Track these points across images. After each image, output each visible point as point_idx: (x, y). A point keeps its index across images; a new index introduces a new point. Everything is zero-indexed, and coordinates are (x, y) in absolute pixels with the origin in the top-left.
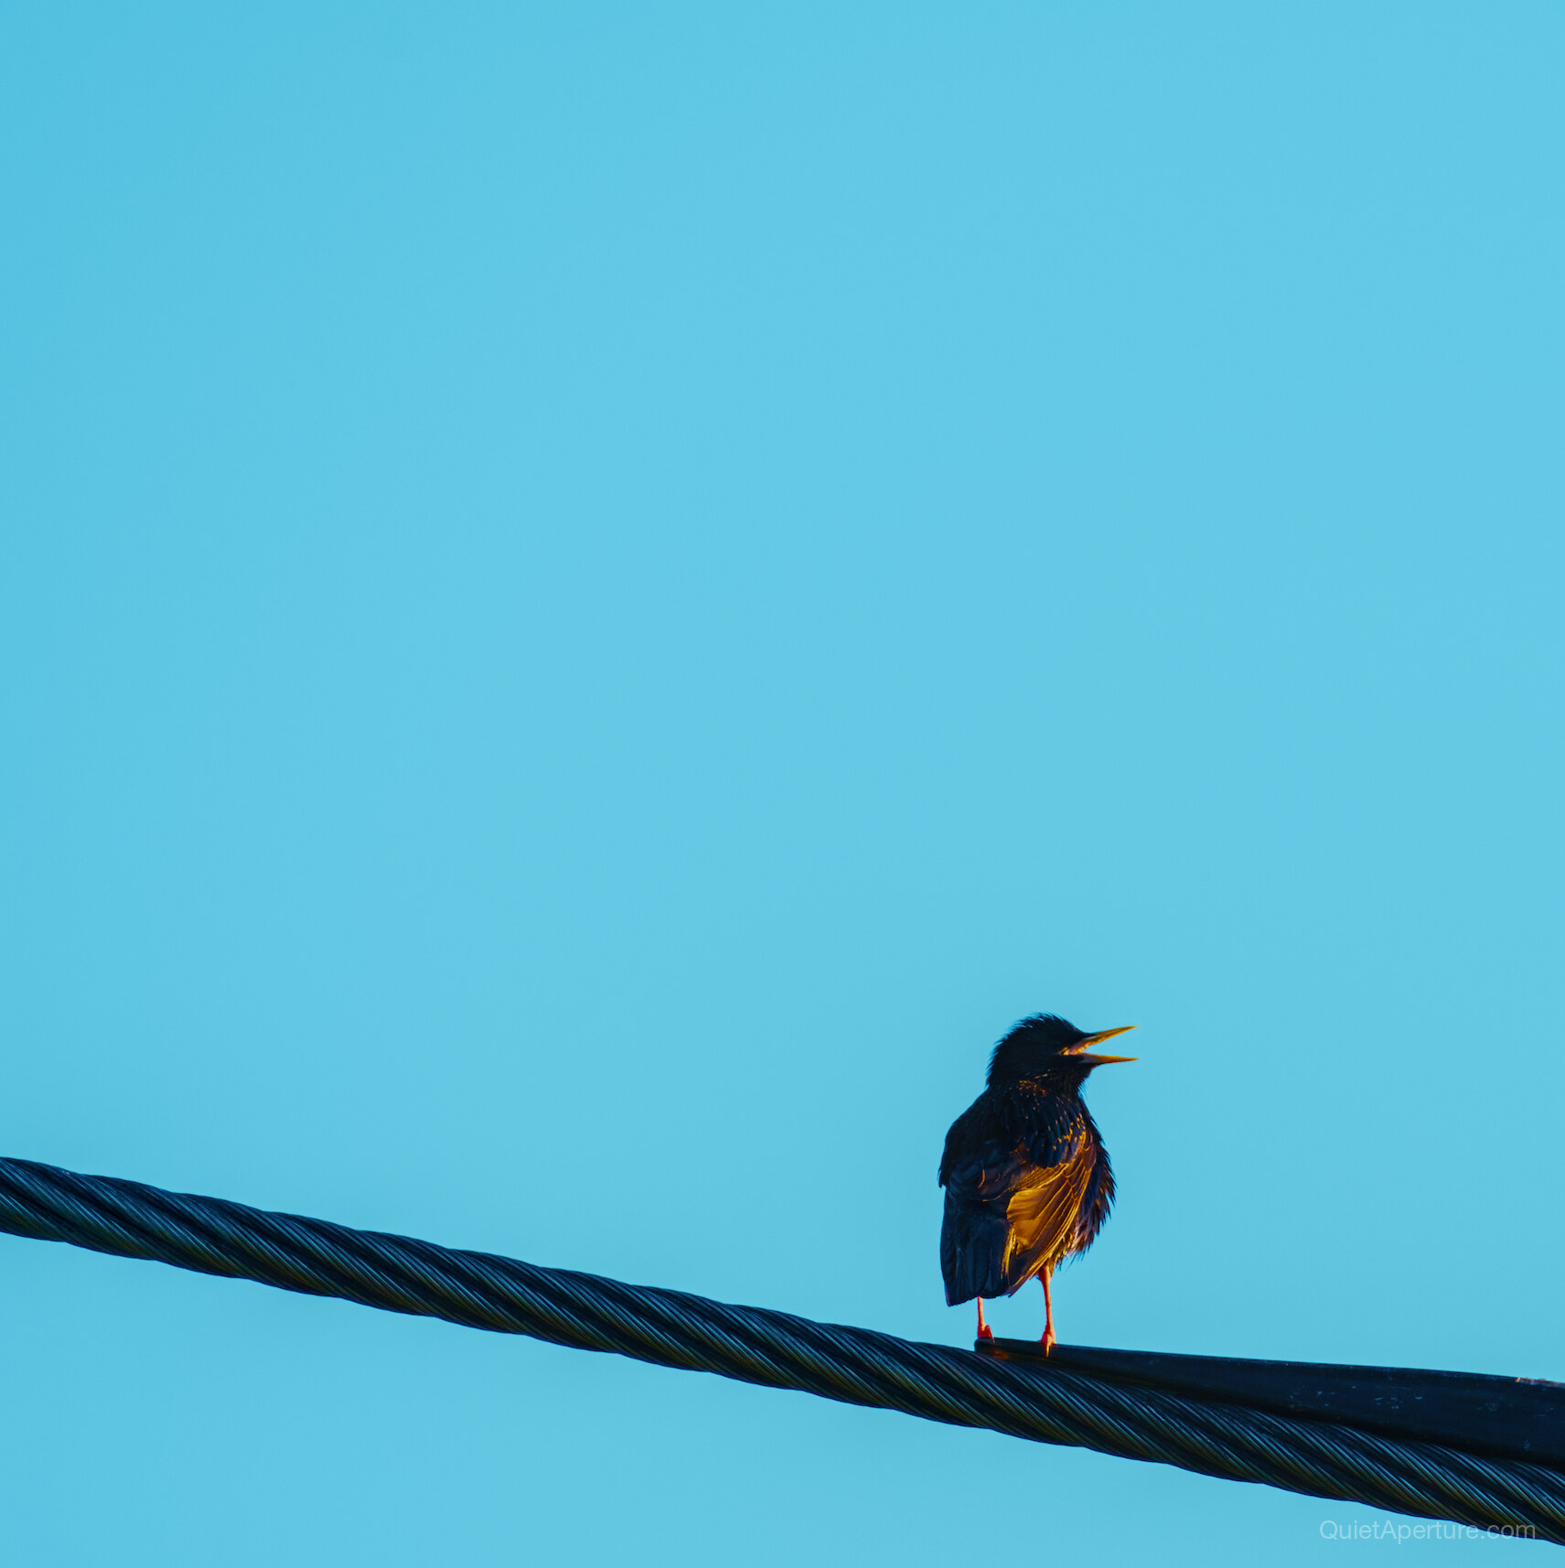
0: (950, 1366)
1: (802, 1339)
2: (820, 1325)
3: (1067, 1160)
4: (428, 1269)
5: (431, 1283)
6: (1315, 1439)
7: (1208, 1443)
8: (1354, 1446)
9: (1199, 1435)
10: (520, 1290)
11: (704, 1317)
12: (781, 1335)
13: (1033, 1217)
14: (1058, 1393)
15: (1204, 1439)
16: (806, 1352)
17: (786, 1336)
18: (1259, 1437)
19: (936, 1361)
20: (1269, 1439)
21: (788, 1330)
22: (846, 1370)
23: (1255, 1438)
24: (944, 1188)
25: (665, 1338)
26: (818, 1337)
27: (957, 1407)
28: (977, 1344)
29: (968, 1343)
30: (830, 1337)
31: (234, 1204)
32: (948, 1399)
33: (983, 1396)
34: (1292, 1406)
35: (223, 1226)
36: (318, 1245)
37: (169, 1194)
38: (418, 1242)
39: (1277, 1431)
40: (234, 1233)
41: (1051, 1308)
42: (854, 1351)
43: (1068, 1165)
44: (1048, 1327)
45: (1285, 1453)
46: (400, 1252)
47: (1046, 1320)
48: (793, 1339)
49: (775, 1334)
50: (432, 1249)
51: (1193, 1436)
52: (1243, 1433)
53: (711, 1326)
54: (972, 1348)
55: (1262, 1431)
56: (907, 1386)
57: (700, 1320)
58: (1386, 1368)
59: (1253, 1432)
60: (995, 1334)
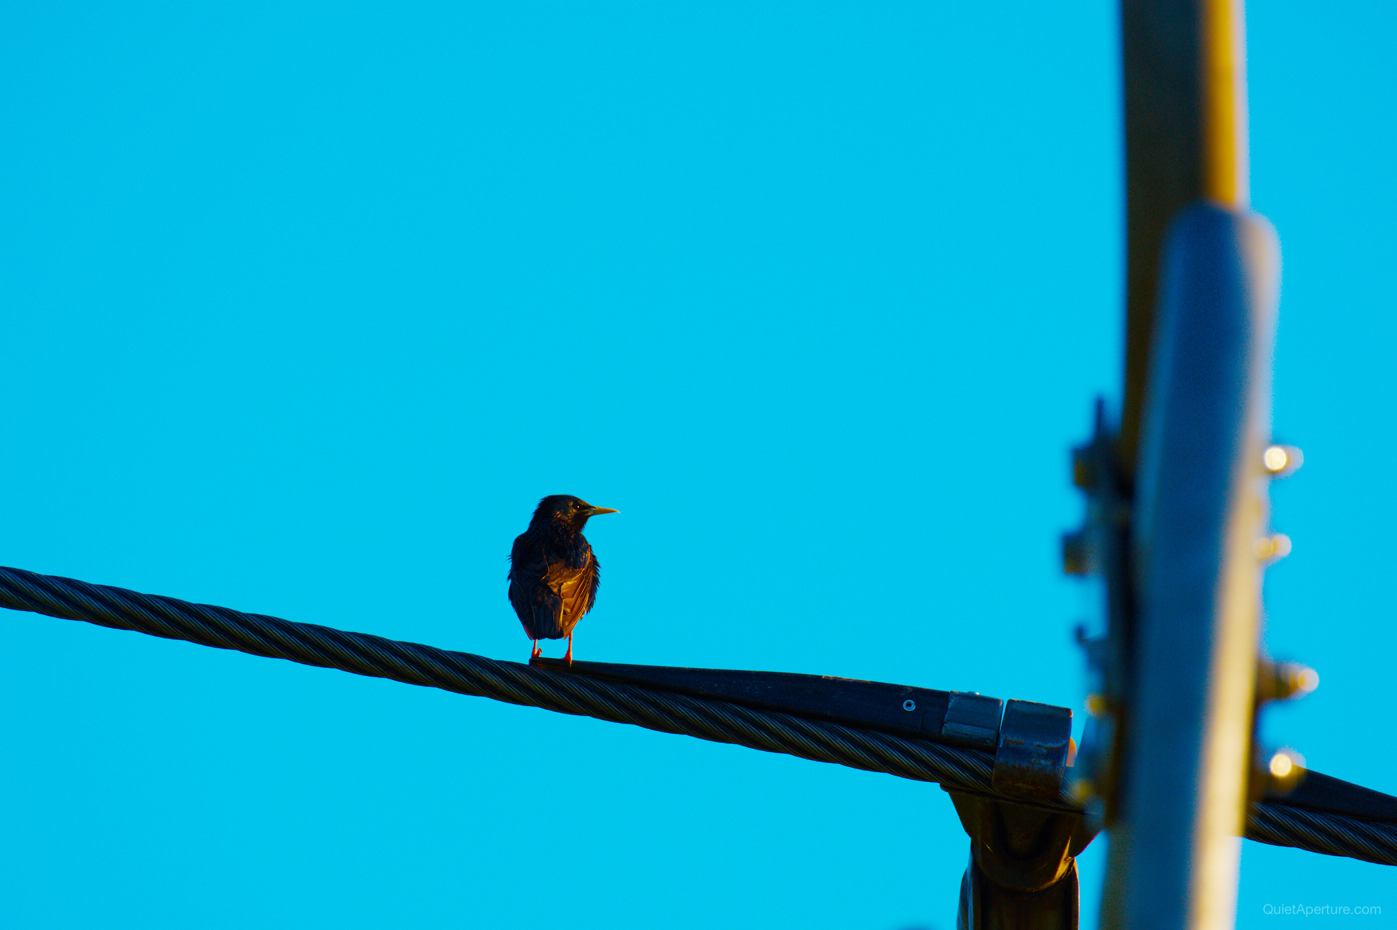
0: (517, 673)
1: (436, 660)
2: (445, 652)
3: (583, 568)
4: (232, 624)
5: (234, 632)
6: (713, 710)
7: (656, 713)
8: (736, 714)
9: (651, 709)
10: (283, 635)
11: (381, 647)
12: (424, 657)
13: (573, 597)
14: (574, 687)
15: (653, 711)
16: (438, 667)
17: (427, 658)
18: (683, 710)
19: (509, 670)
20: (689, 711)
21: (429, 655)
22: (460, 676)
23: (682, 711)
24: (510, 581)
25: (361, 660)
26: (444, 658)
27: (520, 695)
28: (530, 661)
29: (525, 660)
30: (450, 658)
31: (126, 590)
32: (515, 691)
33: (533, 689)
34: (701, 692)
35: (119, 601)
36: (172, 612)
37: (90, 585)
38: (226, 609)
39: (693, 706)
40: (127, 606)
41: (572, 641)
42: (464, 665)
43: (584, 569)
44: (569, 651)
45: (698, 719)
46: (217, 615)
47: (568, 647)
48: (431, 660)
49: (422, 658)
50: (235, 614)
51: (648, 710)
52: (675, 708)
53: (386, 653)
54: (527, 663)
55: (685, 706)
56: (493, 684)
57: (380, 650)
58: (752, 671)
59: (681, 707)
60: (541, 655)
